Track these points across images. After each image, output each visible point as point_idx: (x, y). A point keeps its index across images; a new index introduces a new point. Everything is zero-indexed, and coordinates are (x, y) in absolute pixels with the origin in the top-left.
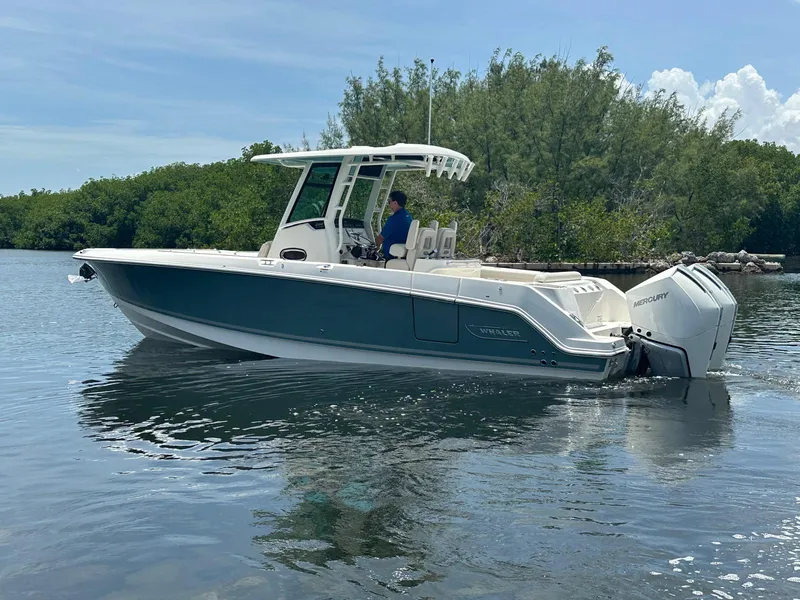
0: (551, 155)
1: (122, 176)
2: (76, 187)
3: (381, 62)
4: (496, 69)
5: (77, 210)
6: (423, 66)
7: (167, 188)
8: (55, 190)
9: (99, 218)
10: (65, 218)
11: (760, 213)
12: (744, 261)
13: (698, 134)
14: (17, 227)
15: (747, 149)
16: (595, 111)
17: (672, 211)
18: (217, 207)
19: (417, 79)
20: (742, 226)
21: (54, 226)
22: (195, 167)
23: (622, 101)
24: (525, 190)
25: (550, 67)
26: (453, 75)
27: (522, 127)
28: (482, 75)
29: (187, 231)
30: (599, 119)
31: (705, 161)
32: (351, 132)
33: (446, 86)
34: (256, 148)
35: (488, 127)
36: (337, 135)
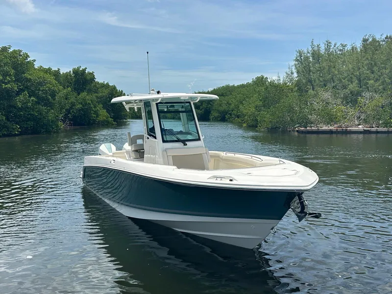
0: (390, 81)
3: (312, 42)
4: (365, 40)
6: (330, 43)
18: (241, 103)
19: (328, 49)
22: (234, 86)
24: (377, 96)
25: (389, 39)
26: (344, 46)
27: (375, 69)
28: (359, 45)
29: (230, 112)
32: (298, 72)
33: (340, 50)
34: (258, 78)
35: (360, 69)
36: (292, 73)
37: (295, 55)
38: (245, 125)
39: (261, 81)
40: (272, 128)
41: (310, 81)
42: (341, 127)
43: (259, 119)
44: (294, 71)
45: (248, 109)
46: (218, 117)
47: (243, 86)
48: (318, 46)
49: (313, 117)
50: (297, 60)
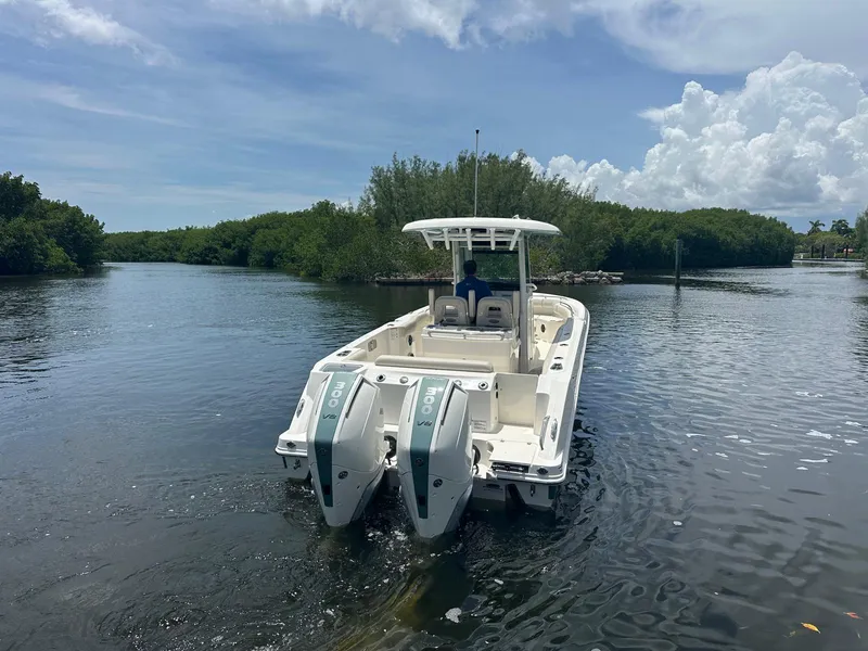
1: (240, 219)
2: (213, 225)
3: (394, 155)
4: (461, 159)
5: (214, 239)
6: (419, 160)
7: (267, 227)
8: (200, 227)
9: (227, 245)
10: (206, 245)
11: (610, 247)
12: (601, 276)
13: (577, 199)
14: (178, 249)
15: (604, 207)
16: (518, 188)
17: (561, 247)
18: (297, 239)
19: (416, 169)
20: (600, 256)
21: (200, 249)
22: (284, 214)
23: (535, 179)
25: (492, 158)
26: (436, 165)
28: (455, 164)
29: (280, 254)
30: (520, 193)
31: (580, 218)
32: (375, 198)
33: (432, 171)
34: (320, 204)
35: (455, 198)
36: (369, 200)
37: (371, 174)
38: (302, 273)
39: (324, 209)
40: (343, 278)
41: (393, 212)
42: (433, 275)
43: (323, 265)
44: (371, 196)
45: (307, 248)
46: (261, 260)
47: (298, 214)
48: (402, 163)
49: (399, 263)
50: (373, 181)
